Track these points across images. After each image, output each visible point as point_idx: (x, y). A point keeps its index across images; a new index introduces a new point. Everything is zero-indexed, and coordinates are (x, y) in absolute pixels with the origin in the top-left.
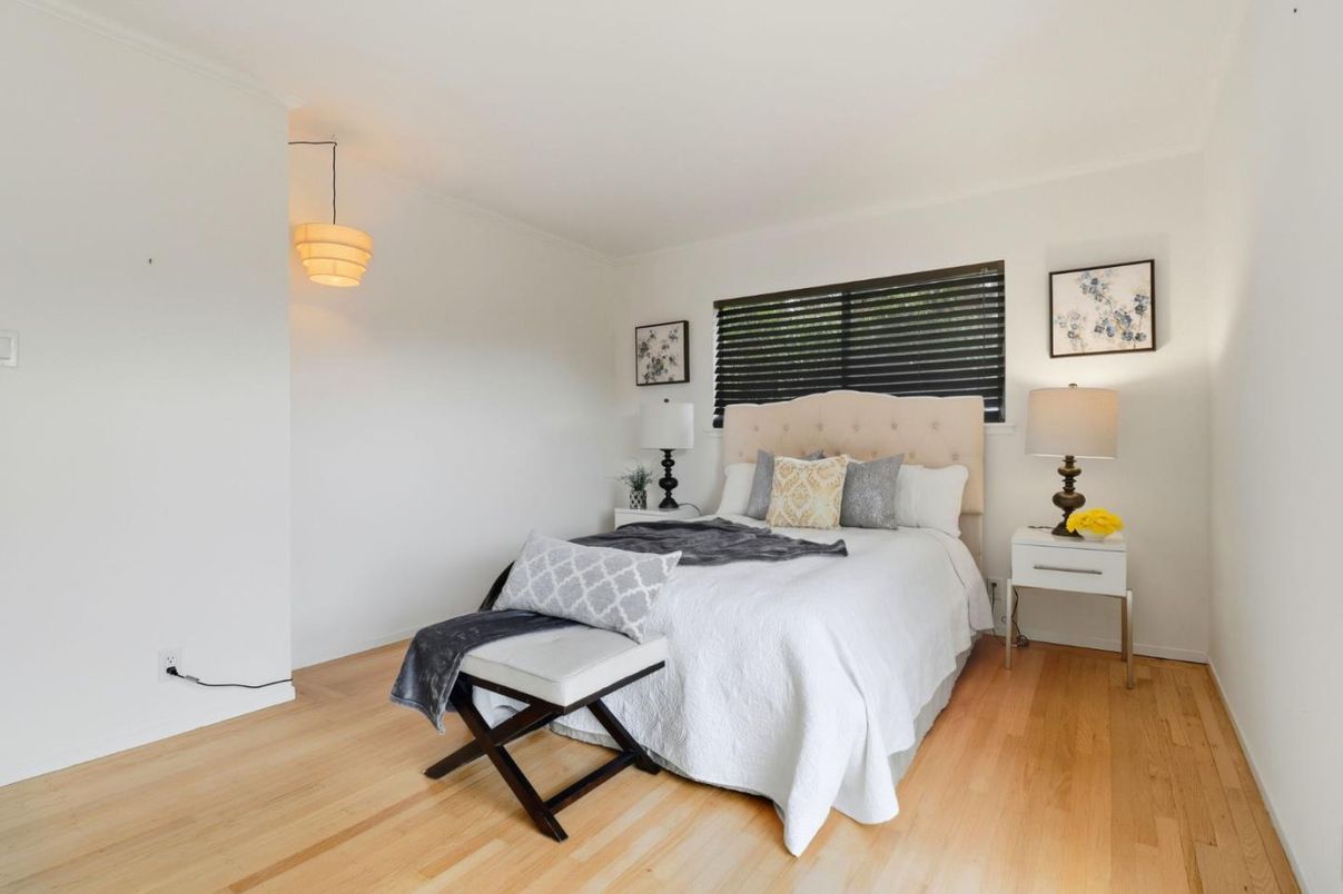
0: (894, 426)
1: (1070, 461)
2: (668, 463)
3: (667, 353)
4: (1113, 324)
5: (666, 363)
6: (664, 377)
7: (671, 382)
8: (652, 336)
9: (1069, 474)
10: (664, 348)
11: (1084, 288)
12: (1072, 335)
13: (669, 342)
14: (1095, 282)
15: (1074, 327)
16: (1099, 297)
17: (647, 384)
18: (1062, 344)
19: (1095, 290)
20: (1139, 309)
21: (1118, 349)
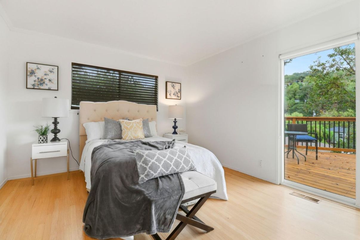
0: (138, 111)
1: (175, 119)
2: (56, 123)
3: (48, 77)
4: (176, 94)
5: (47, 81)
6: (45, 87)
7: (49, 89)
8: (38, 68)
9: (175, 122)
10: (46, 75)
11: (172, 86)
12: (170, 95)
13: (49, 73)
14: (173, 85)
15: (170, 93)
16: (174, 88)
17: (33, 88)
18: (168, 97)
19: (173, 86)
20: (179, 92)
21: (176, 98)
